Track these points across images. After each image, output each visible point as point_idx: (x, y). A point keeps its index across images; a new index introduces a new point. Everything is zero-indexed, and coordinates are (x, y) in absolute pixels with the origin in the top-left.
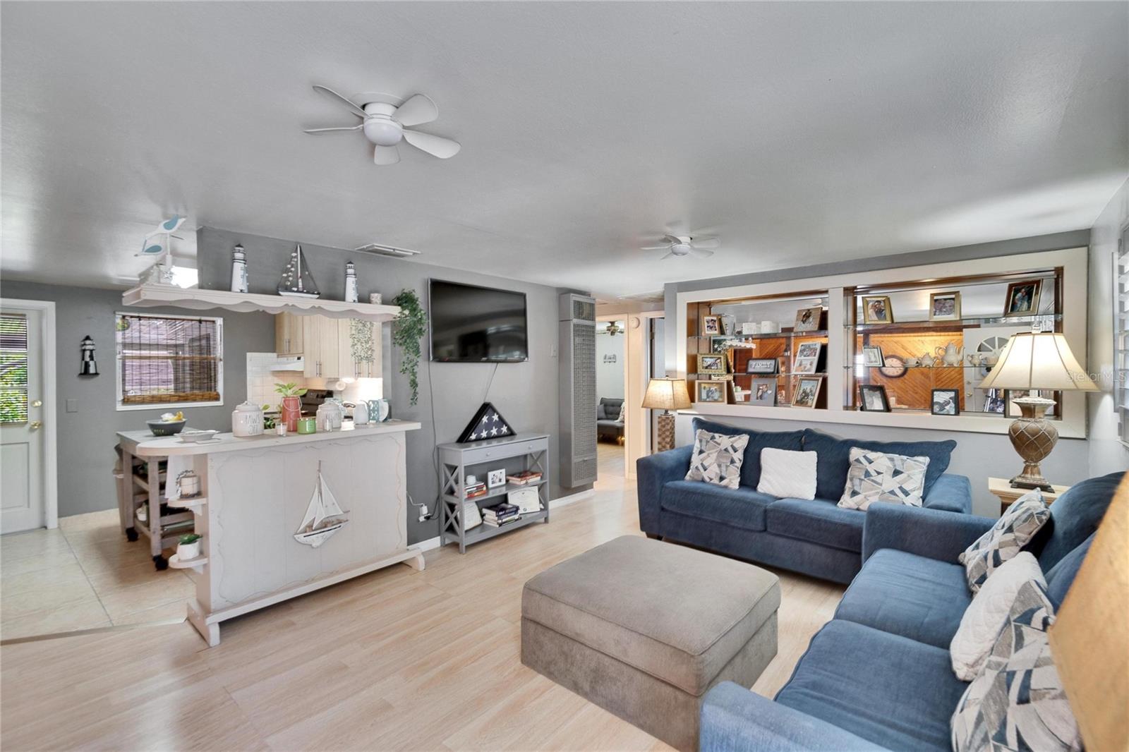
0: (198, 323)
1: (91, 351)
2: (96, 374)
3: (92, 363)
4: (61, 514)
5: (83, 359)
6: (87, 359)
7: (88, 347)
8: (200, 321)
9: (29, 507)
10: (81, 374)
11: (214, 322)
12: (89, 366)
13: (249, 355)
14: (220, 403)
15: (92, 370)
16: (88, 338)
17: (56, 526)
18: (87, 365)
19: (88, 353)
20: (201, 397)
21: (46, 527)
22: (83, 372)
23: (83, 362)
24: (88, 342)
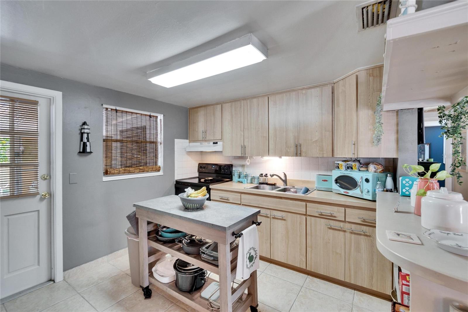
0: (148, 118)
1: (88, 134)
2: (91, 152)
3: (88, 144)
4: (66, 268)
5: (82, 140)
6: (85, 140)
7: (86, 131)
8: (150, 116)
9: (39, 264)
10: (80, 152)
11: (157, 117)
12: (87, 146)
13: (176, 140)
14: (161, 173)
15: (88, 150)
16: (85, 123)
17: (62, 279)
18: (85, 145)
19: (85, 136)
20: (151, 169)
21: (54, 281)
22: (81, 151)
23: (82, 143)
24: (86, 127)
